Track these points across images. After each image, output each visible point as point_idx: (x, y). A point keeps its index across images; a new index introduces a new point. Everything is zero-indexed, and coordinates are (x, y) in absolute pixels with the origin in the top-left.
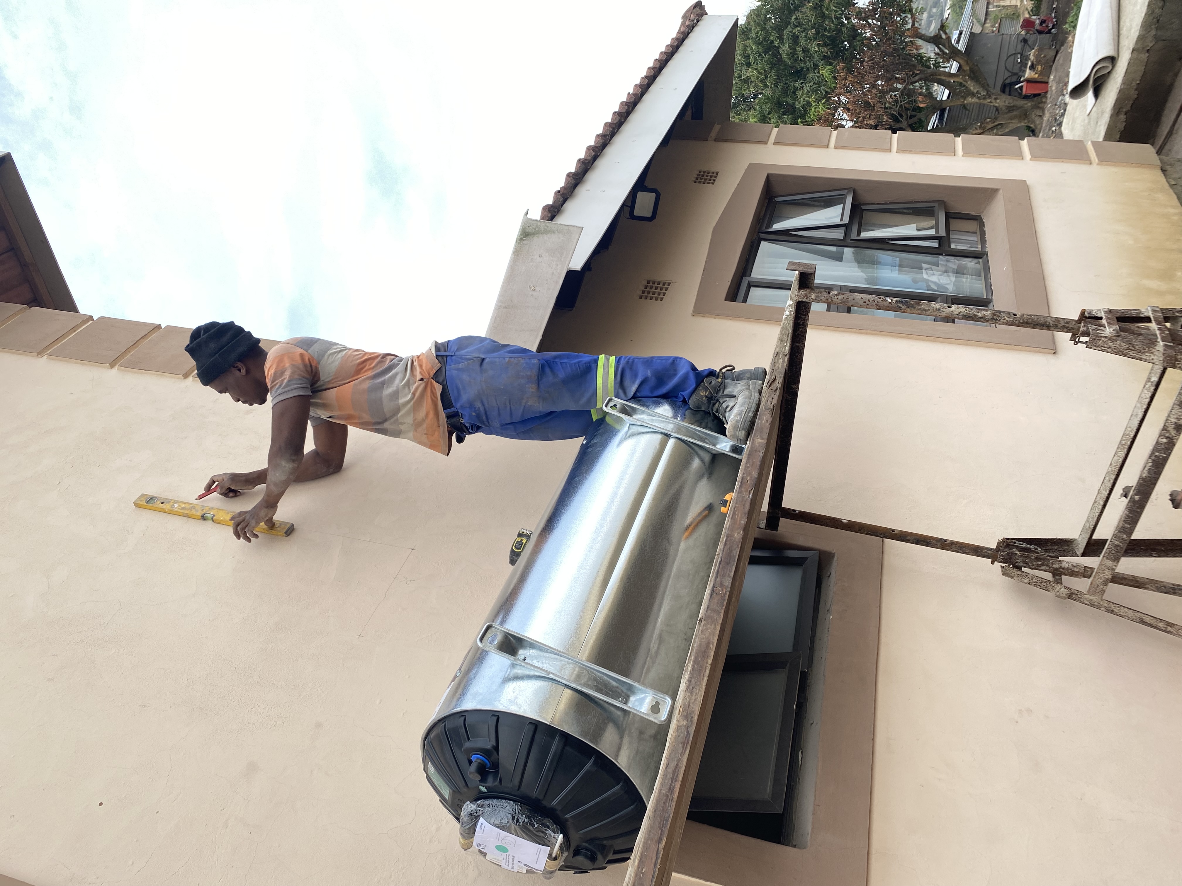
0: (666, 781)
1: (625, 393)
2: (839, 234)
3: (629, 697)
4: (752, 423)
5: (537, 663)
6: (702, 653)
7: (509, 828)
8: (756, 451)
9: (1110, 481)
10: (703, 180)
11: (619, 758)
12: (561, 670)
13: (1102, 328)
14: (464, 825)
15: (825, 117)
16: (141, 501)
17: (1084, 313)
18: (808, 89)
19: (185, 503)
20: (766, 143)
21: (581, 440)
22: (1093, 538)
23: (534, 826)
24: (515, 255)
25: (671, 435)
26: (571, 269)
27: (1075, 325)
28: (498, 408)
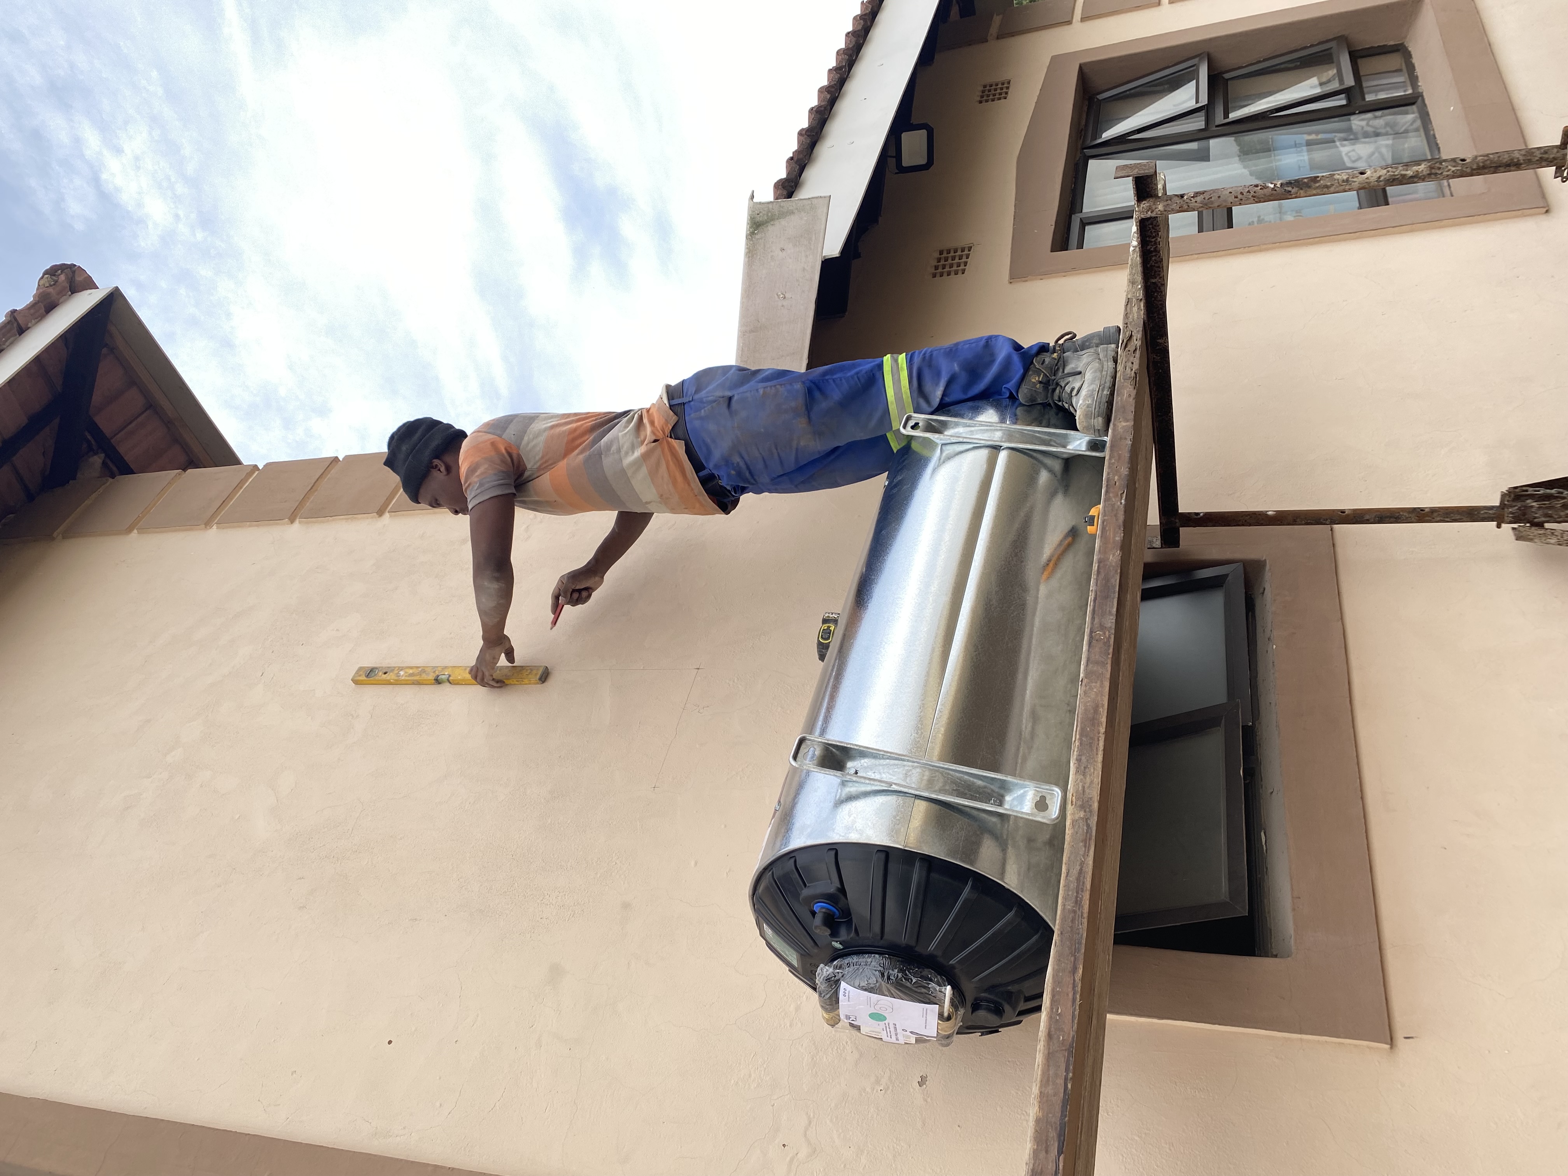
0: (1070, 893)
1: (927, 403)
2: (1197, 123)
3: (1003, 796)
4: (1110, 403)
5: (873, 775)
6: (1091, 720)
7: (880, 988)
8: (1121, 438)
10: (991, 97)
11: (1006, 878)
12: (906, 777)
14: (823, 995)
16: (360, 676)
19: (411, 668)
20: (1069, 22)
21: (882, 480)
23: (912, 981)
24: (749, 257)
25: (1001, 447)
26: (827, 258)
27: (1558, 152)
28: (763, 458)
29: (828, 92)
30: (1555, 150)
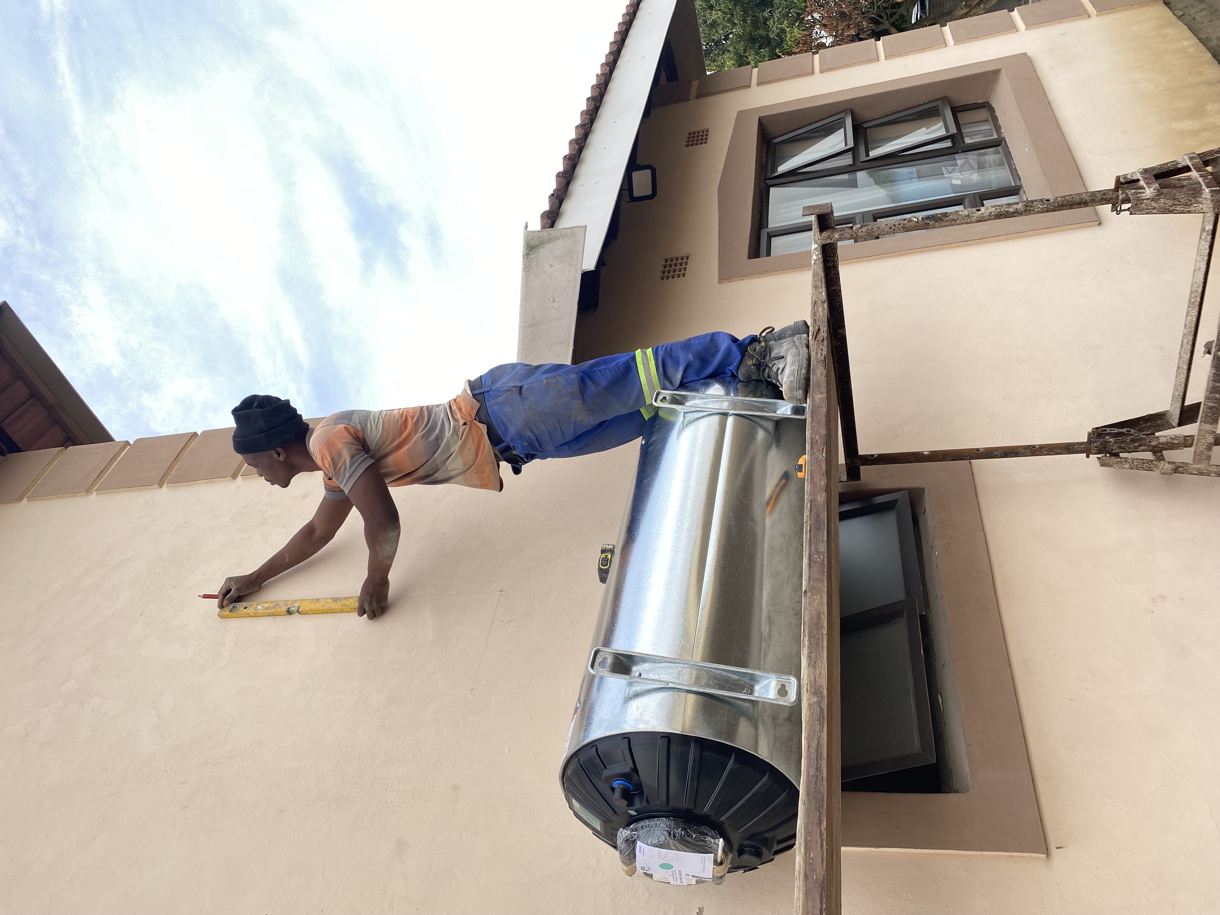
0: (812, 762)
1: (671, 382)
2: (847, 160)
3: (753, 686)
4: (807, 380)
5: (653, 676)
6: (816, 625)
7: (668, 844)
8: (818, 407)
9: (1188, 343)
10: (695, 142)
11: (759, 750)
12: (679, 677)
13: (1141, 191)
14: (623, 853)
15: (803, 40)
17: (1119, 179)
18: (778, 15)
19: (267, 602)
20: (749, 86)
21: (639, 442)
22: (1186, 404)
23: (692, 836)
24: (526, 272)
25: (728, 413)
26: (585, 271)
27: (1113, 194)
28: (549, 432)
29: (577, 143)
30: (1111, 193)
